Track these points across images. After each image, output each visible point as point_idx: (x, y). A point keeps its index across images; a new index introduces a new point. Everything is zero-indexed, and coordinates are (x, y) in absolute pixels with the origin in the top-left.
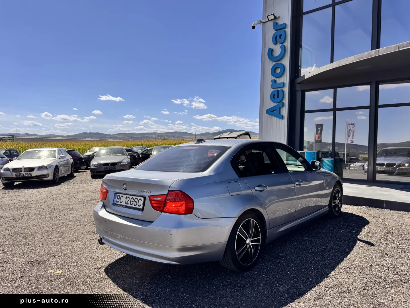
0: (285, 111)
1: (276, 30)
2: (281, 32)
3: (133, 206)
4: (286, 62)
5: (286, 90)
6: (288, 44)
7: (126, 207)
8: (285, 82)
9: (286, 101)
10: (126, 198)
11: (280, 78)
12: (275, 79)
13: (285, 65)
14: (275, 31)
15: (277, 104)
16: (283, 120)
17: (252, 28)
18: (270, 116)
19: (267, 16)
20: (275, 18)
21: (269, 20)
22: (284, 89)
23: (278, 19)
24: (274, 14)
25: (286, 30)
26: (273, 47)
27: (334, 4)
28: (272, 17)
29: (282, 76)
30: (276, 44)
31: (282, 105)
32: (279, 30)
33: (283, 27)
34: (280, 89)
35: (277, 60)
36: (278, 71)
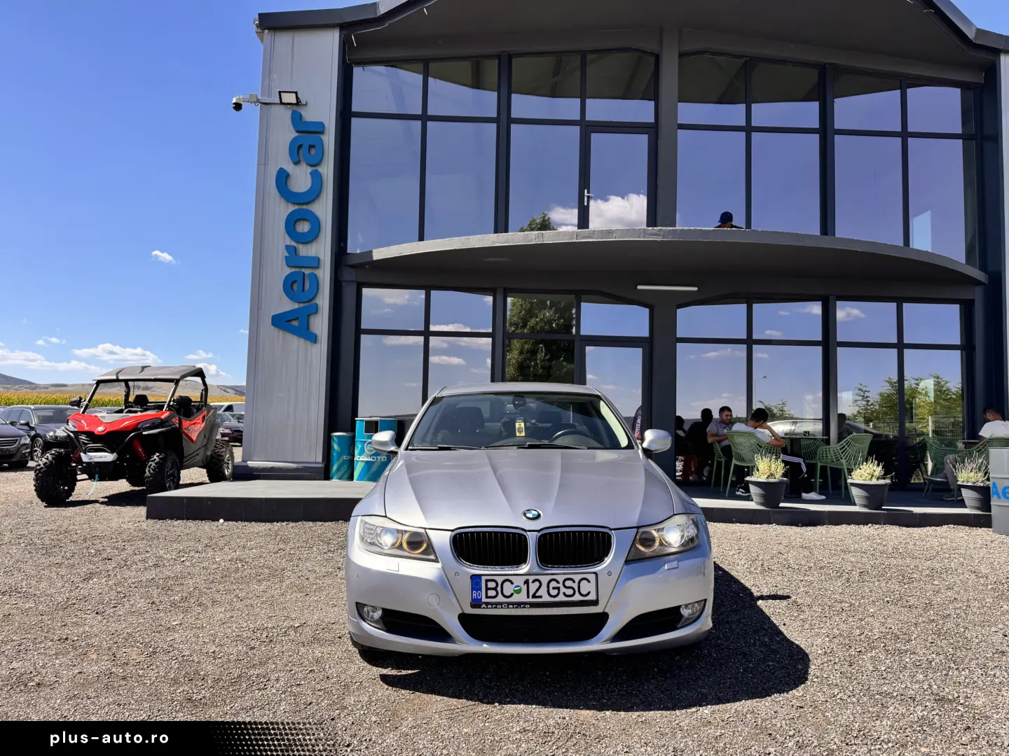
0: (321, 324)
1: (298, 132)
2: (310, 139)
4: (324, 209)
5: (325, 275)
6: (328, 170)
8: (321, 257)
9: (324, 300)
11: (309, 246)
12: (294, 244)
13: (322, 219)
14: (297, 134)
15: (301, 305)
16: (317, 346)
17: (234, 108)
18: (281, 332)
19: (280, 92)
20: (298, 103)
21: (282, 103)
22: (317, 272)
23: (304, 107)
24: (296, 93)
25: (324, 138)
26: (289, 167)
27: (425, 118)
28: (290, 98)
29: (314, 242)
30: (297, 163)
31: (315, 310)
32: (307, 133)
33: (318, 129)
34: (307, 272)
35: (302, 203)
36: (304, 227)
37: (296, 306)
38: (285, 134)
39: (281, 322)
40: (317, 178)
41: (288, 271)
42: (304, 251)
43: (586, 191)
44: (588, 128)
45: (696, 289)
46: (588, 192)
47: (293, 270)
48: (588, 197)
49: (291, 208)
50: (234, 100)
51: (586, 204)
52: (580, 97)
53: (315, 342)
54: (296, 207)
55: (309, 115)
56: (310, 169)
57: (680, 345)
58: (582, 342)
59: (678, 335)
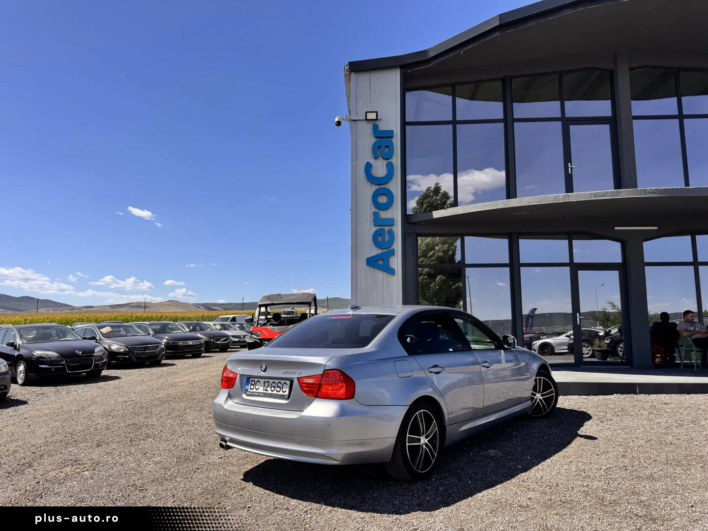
0: (396, 263)
1: (376, 138)
2: (384, 142)
4: (395, 186)
5: (398, 229)
6: (396, 161)
8: (395, 218)
9: (398, 246)
11: (387, 211)
12: (377, 211)
13: (394, 193)
14: (376, 140)
15: (384, 251)
16: (395, 277)
17: (336, 124)
18: (372, 269)
19: (366, 113)
20: (377, 119)
21: (366, 120)
22: (393, 228)
23: (380, 121)
24: (377, 112)
25: (394, 140)
26: (372, 161)
27: (454, 122)
28: (372, 116)
29: (390, 209)
30: (376, 158)
31: (392, 253)
32: (382, 139)
33: (389, 135)
34: (387, 228)
35: (380, 184)
36: (383, 200)
37: (380, 251)
38: (368, 140)
39: (372, 262)
40: (390, 167)
41: (375, 229)
42: (384, 215)
43: (569, 164)
44: (567, 122)
45: (656, 228)
46: (571, 165)
47: (378, 228)
48: (571, 168)
49: (375, 188)
50: (336, 120)
51: (570, 173)
52: (560, 100)
53: (394, 275)
54: (378, 187)
55: (383, 126)
56: (385, 162)
57: (646, 268)
58: (575, 268)
59: (646, 260)
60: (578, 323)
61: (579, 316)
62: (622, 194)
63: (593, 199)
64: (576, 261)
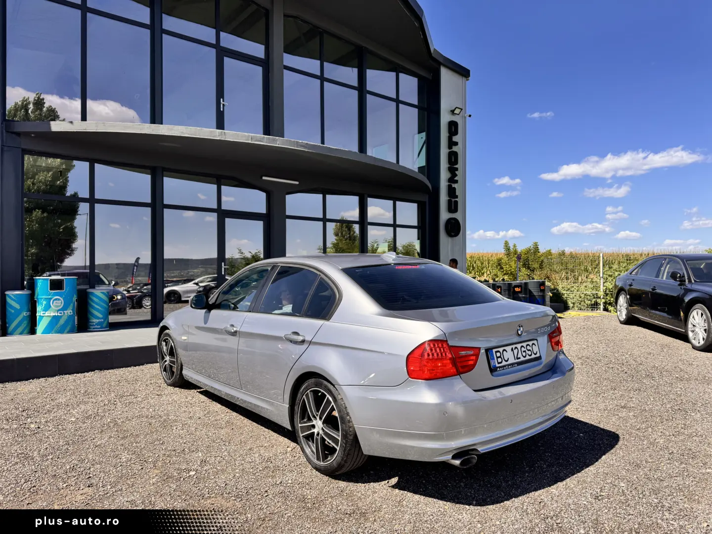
3: (528, 357)
7: (519, 364)
10: (512, 350)
27: (84, 9)
43: (222, 99)
44: (221, 52)
46: (223, 101)
48: (223, 105)
51: (222, 110)
57: (288, 221)
58: (223, 215)
59: (288, 213)
60: (223, 273)
61: (225, 266)
62: (278, 143)
63: (250, 142)
64: (224, 207)
